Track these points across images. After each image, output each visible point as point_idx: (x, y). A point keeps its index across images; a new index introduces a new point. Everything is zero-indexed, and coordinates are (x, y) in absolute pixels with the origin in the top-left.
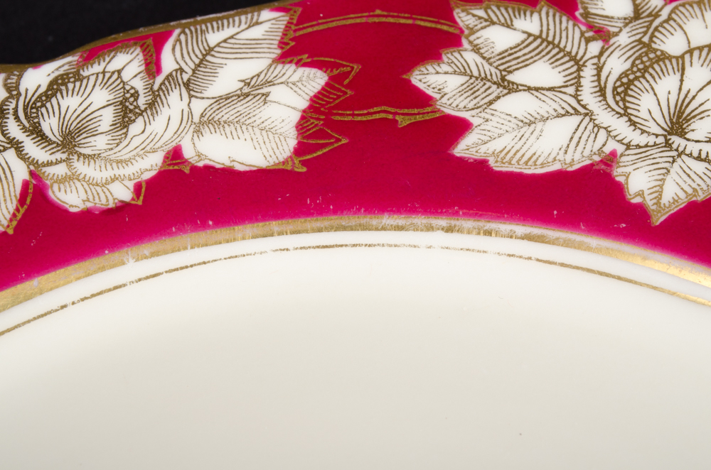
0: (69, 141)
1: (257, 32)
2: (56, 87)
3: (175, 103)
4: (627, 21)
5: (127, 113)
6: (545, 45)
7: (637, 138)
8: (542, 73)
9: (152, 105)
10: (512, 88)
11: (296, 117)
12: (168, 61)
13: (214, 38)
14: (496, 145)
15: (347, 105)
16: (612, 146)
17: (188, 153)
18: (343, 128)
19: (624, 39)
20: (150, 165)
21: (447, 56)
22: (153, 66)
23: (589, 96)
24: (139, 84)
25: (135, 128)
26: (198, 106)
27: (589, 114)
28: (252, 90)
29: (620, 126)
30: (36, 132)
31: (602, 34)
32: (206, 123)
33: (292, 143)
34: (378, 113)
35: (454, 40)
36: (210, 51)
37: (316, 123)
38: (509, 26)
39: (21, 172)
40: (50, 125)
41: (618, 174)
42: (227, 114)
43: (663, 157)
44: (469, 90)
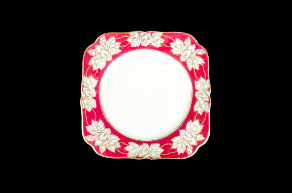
0: (90, 95)
1: (85, 79)
2: (85, 94)
3: (89, 87)
4: (96, 53)
5: (89, 90)
6: (95, 60)
7: (106, 58)
8: (97, 61)
9: (89, 88)
10: (98, 64)
11: (94, 79)
12: (85, 86)
13: (84, 82)
14: (102, 67)
15: (94, 75)
16: (105, 60)
17: (94, 87)
18: (96, 76)
19: (97, 54)
20: (94, 90)
21: (93, 67)
22: (85, 87)
23: (101, 59)
24: (87, 88)
25: (90, 90)
26: (90, 85)
27: (102, 60)
28: (90, 81)
29: (104, 59)
30: (88, 97)
31: (96, 56)
32: (92, 85)
33: (96, 80)
34: (96, 74)
35: (92, 66)
36: (86, 83)
37: (95, 78)
38: (92, 61)
39: (92, 99)
40: (88, 95)
41: (108, 61)
42: (92, 84)
43: (108, 57)
44: (97, 67)
